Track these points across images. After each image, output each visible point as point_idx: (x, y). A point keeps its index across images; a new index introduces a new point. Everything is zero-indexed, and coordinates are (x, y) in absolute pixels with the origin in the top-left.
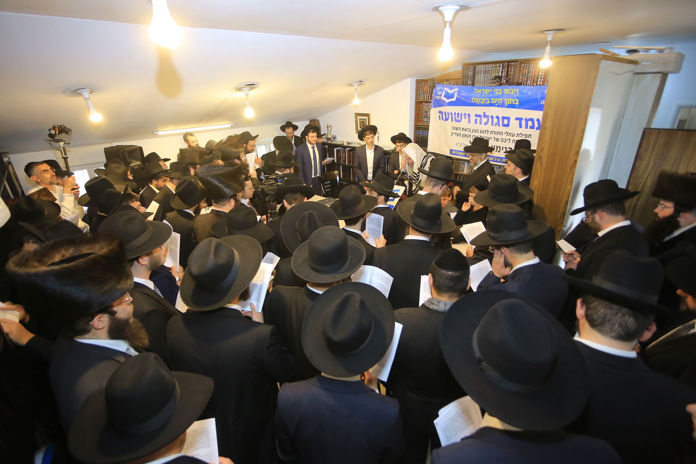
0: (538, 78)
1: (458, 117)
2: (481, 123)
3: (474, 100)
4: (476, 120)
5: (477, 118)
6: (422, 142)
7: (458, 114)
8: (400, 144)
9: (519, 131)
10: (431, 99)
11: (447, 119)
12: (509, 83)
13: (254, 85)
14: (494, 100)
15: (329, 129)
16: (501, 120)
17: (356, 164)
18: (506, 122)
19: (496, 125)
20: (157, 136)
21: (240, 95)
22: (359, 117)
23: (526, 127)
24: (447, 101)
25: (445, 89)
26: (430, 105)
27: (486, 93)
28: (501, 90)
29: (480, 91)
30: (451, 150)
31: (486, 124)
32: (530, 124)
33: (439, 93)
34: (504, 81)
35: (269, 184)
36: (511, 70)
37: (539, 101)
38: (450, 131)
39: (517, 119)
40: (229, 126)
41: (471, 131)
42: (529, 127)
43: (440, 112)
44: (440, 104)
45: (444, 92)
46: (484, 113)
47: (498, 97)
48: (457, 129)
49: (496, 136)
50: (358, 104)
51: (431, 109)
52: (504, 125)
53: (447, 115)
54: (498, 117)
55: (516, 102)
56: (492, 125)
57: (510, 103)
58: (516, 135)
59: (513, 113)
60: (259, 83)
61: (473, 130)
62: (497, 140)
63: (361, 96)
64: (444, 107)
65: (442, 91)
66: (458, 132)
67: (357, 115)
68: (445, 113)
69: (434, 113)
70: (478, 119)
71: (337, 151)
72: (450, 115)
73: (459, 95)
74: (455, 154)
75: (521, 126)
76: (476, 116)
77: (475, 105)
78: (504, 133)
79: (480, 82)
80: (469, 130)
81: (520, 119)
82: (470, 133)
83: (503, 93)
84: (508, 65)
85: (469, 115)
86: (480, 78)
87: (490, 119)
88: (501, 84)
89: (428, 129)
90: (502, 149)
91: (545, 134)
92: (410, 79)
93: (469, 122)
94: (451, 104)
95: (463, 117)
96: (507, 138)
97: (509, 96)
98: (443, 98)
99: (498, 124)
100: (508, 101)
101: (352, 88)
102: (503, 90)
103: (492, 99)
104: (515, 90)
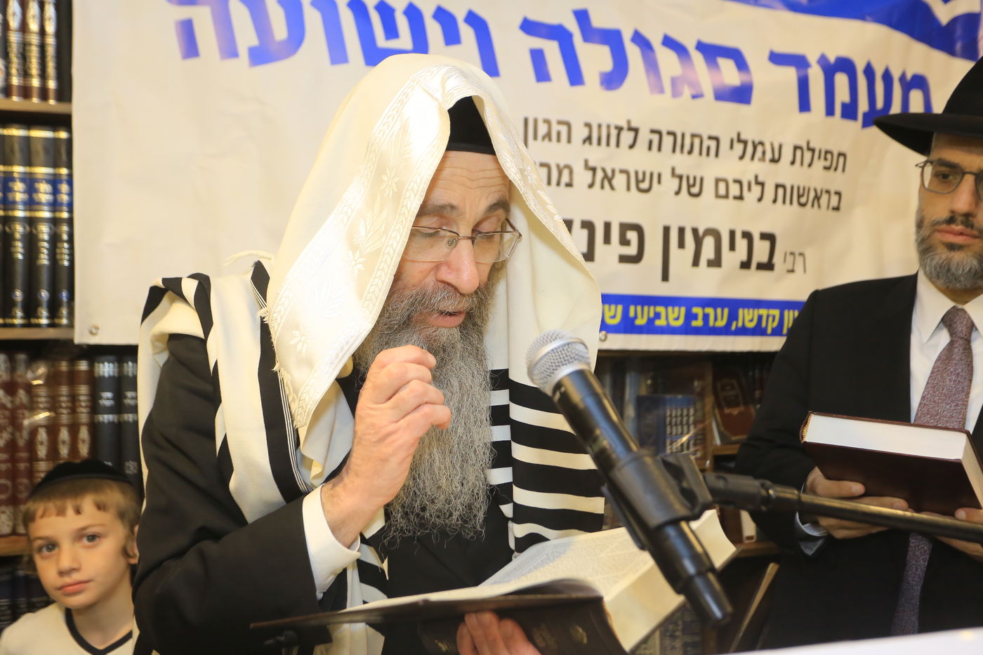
4: (538, 57)
19: (675, 95)
31: (614, 79)
39: (778, 59)
49: (684, 164)
54: (675, 45)
56: (656, 87)
58: (787, 154)
62: (691, 187)
75: (805, 103)
78: (725, 144)
81: (796, 63)
87: (632, 54)
96: (749, 169)
99: (686, 85)
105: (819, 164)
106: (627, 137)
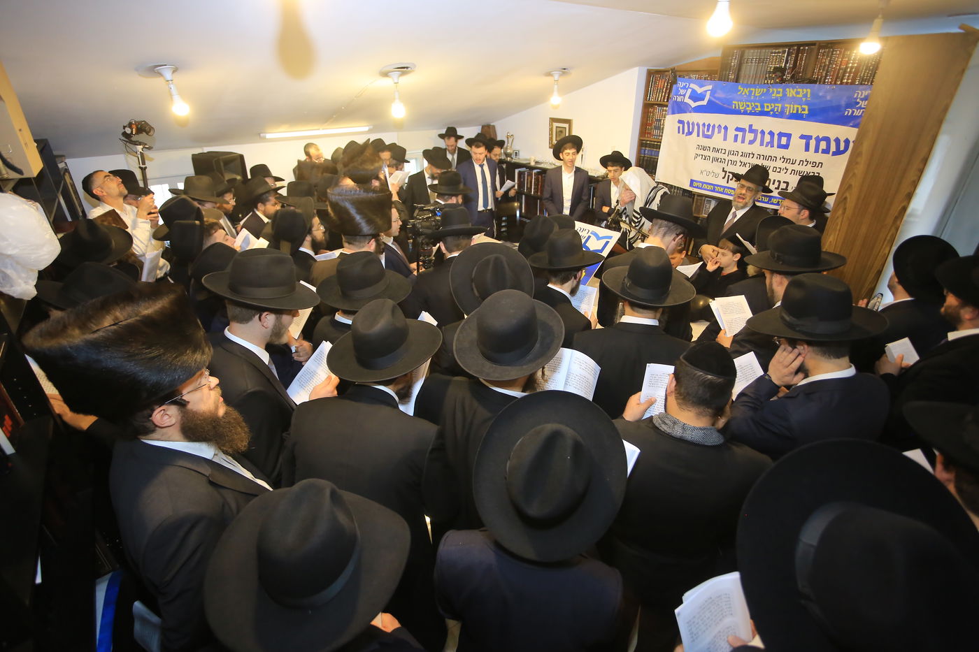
0: (845, 72)
1: (708, 130)
2: (743, 142)
3: (736, 104)
4: (736, 136)
5: (737, 133)
6: (649, 165)
7: (709, 125)
8: (615, 168)
9: (804, 155)
10: (668, 101)
11: (690, 133)
12: (797, 79)
13: (407, 68)
14: (768, 107)
15: (510, 140)
16: (776, 137)
17: (546, 195)
18: (784, 140)
19: (767, 146)
20: (264, 140)
21: (387, 83)
22: (555, 125)
23: (817, 151)
24: (693, 105)
25: (692, 86)
26: (666, 111)
27: (756, 95)
28: (781, 90)
29: (746, 91)
30: (692, 181)
31: (751, 142)
32: (823, 145)
33: (682, 92)
34: (788, 76)
35: (423, 219)
36: (801, 59)
37: (843, 109)
38: (693, 151)
39: (802, 137)
40: (366, 129)
41: (727, 153)
42: (820, 151)
43: (680, 122)
44: (681, 108)
45: (689, 91)
46: (751, 126)
47: (776, 101)
48: (704, 148)
50: (557, 104)
51: (667, 116)
52: (780, 146)
53: (691, 126)
54: (771, 133)
55: (804, 110)
56: (762, 144)
57: (795, 112)
58: (798, 162)
59: (797, 128)
60: (415, 66)
61: (730, 152)
63: (565, 91)
64: (688, 114)
65: (687, 89)
66: (706, 153)
67: (553, 120)
68: (688, 123)
69: (670, 122)
70: (740, 134)
71: (520, 174)
72: (696, 127)
73: (715, 98)
74: (697, 187)
75: (807, 149)
76: (738, 129)
77: (737, 112)
78: (778, 159)
79: (749, 76)
80: (723, 151)
81: (807, 138)
82: (725, 156)
83: (785, 95)
84: (799, 49)
85: (726, 128)
86: (749, 70)
87: (759, 135)
88: (783, 81)
89: (659, 147)
90: (773, 184)
91: (857, 163)
92: (637, 68)
93: (725, 139)
94: (699, 110)
95: (716, 130)
96: (784, 165)
97: (794, 100)
98: (687, 100)
99: (771, 144)
100: (791, 108)
101: (549, 79)
102: (784, 91)
103: (766, 105)
104: (805, 90)
105: (809, 166)
106: (751, 156)
